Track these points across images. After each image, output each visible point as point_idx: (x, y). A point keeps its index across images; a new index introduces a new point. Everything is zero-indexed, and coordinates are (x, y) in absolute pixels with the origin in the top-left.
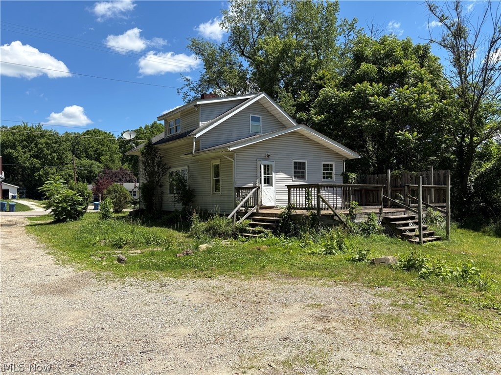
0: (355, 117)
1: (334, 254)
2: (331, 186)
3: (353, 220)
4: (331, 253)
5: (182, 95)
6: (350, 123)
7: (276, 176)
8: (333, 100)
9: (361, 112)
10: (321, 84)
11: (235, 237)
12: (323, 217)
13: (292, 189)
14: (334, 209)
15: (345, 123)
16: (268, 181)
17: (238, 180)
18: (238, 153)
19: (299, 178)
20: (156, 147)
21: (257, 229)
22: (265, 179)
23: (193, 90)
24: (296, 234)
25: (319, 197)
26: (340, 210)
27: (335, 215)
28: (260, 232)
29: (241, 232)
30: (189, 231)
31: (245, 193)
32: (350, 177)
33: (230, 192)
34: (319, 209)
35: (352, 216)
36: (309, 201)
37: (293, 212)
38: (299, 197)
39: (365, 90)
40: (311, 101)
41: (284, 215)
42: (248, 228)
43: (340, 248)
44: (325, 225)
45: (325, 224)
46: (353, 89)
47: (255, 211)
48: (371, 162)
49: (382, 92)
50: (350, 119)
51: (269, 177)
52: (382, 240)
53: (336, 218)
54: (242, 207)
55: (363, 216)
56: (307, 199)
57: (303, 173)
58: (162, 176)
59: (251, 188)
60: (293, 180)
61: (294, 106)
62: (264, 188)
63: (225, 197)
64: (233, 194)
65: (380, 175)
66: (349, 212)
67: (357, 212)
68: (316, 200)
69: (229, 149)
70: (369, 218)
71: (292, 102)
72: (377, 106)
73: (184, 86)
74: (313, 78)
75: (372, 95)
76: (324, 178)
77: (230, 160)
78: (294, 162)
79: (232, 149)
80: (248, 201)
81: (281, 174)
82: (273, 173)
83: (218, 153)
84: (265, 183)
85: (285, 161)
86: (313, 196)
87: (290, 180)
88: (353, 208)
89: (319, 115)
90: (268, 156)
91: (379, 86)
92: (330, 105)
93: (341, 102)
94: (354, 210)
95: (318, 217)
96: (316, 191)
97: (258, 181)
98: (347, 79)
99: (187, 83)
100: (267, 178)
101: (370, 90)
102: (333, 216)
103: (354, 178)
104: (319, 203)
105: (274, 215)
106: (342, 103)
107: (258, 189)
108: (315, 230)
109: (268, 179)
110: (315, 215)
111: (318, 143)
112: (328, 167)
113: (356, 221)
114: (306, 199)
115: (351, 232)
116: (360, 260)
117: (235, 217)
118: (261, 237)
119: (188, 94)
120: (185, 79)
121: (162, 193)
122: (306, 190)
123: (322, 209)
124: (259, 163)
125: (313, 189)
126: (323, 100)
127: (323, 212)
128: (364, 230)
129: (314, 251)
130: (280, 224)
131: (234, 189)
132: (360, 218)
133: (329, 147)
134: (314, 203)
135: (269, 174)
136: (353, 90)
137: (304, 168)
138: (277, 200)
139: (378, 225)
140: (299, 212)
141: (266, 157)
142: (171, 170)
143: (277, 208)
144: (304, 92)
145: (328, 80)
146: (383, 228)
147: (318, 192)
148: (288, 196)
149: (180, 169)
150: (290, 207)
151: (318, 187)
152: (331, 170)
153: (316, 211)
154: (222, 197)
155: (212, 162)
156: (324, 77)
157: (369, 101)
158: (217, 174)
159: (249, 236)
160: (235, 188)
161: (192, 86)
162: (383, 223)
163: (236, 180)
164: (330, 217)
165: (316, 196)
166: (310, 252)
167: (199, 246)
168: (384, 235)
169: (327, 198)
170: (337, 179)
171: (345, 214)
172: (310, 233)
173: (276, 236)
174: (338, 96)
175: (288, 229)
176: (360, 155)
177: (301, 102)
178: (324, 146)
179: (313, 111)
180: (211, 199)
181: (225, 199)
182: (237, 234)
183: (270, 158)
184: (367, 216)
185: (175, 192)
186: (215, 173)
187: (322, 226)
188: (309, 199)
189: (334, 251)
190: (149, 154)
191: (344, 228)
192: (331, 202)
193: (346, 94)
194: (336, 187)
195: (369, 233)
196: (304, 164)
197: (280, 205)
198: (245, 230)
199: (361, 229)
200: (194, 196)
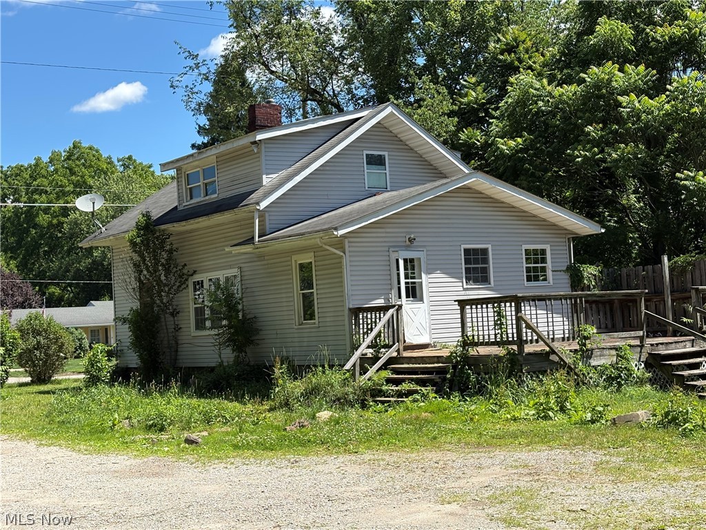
0: (589, 142)
1: (551, 418)
2: (541, 299)
3: (587, 361)
4: (546, 418)
5: (181, 92)
6: (580, 154)
7: (430, 280)
8: (541, 103)
9: (602, 129)
10: (512, 62)
11: (364, 406)
12: (530, 357)
13: (468, 307)
14: (549, 341)
15: (569, 155)
16: (414, 292)
17: (353, 293)
18: (351, 240)
19: (476, 281)
20: (164, 230)
21: (405, 387)
22: (407, 288)
23: (207, 79)
24: (481, 391)
25: (519, 319)
26: (561, 343)
27: (553, 352)
28: (410, 393)
29: (373, 396)
30: (269, 398)
31: (371, 319)
32: (585, 274)
33: (340, 318)
34: (521, 342)
35: (586, 354)
36: (501, 328)
37: (472, 352)
38: (483, 323)
39: (610, 81)
40: (490, 102)
41: (455, 358)
42: (384, 388)
43: (563, 409)
44: (534, 373)
45: (534, 370)
46: (584, 78)
47: (395, 354)
48: (631, 238)
49: (646, 83)
50: (579, 147)
51: (414, 283)
52: (645, 397)
53: (553, 358)
54: (368, 347)
55: (607, 352)
56: (499, 324)
57: (485, 271)
58: (178, 291)
59: (385, 309)
60: (465, 287)
61: (451, 114)
62: (408, 306)
63: (328, 329)
64: (347, 322)
65: (650, 267)
66: (578, 347)
67: (595, 346)
68: (514, 326)
69: (335, 233)
70: (618, 355)
71: (447, 106)
72: (636, 114)
73: (184, 71)
74: (492, 45)
75: (625, 93)
76: (529, 279)
77: (335, 254)
78: (465, 250)
79: (341, 232)
80: (379, 335)
81: (439, 277)
82: (423, 275)
83: (313, 240)
84: (408, 296)
85: (447, 248)
86: (509, 318)
87: (458, 288)
88: (586, 338)
89: (512, 138)
90: (410, 240)
91: (638, 73)
92: (533, 116)
93: (559, 108)
94: (587, 342)
95: (519, 357)
96: (513, 309)
97: (394, 292)
98: (569, 50)
99: (191, 63)
100: (410, 285)
101: (619, 80)
102: (548, 354)
103: (595, 275)
104: (521, 331)
105: (436, 359)
106: (561, 109)
107: (397, 310)
108: (517, 381)
109: (414, 289)
110: (514, 354)
111: (513, 207)
112: (537, 257)
113: (594, 362)
114: (495, 325)
115: (584, 384)
116: (593, 421)
117: (358, 368)
118: (415, 401)
119: (195, 90)
120: (187, 54)
121: (178, 329)
122: (494, 307)
123: (526, 342)
124: (394, 256)
125: (508, 304)
126: (517, 103)
127: (528, 349)
128: (610, 380)
129: (517, 415)
130: (448, 376)
131: (347, 312)
132: (600, 356)
133: (534, 212)
134: (511, 331)
135: (414, 278)
136: (584, 81)
137: (485, 261)
138: (433, 331)
139: (638, 369)
140: (483, 350)
141: (408, 243)
142: (197, 278)
143: (435, 346)
144: (473, 80)
145: (527, 51)
146: (647, 375)
147: (518, 310)
148: (459, 320)
149: (221, 275)
150: (466, 343)
151: (518, 301)
152: (544, 260)
153: (515, 347)
154: (321, 329)
155: (294, 258)
156: (517, 46)
157: (619, 105)
158: (307, 283)
159: (390, 401)
160: (350, 309)
161: (204, 70)
162: (648, 365)
163: (350, 293)
164: (543, 356)
165: (514, 318)
166: (509, 417)
167: (317, 415)
168: (648, 387)
169: (534, 321)
170: (555, 281)
171: (571, 351)
172: (507, 387)
173: (443, 398)
174: (550, 94)
175: (464, 384)
176: (603, 227)
177: (468, 104)
178: (524, 212)
179: (496, 126)
180: (296, 335)
181: (329, 334)
182: (366, 400)
183: (415, 244)
184: (614, 352)
185: (208, 324)
186: (303, 280)
187: (529, 373)
188: (502, 324)
189: (551, 413)
190: (147, 246)
191: (568, 373)
192: (542, 329)
193: (569, 91)
194: (550, 299)
195: (620, 385)
196: (485, 251)
197: (441, 340)
198: (381, 391)
199: (604, 377)
200: (257, 331)
